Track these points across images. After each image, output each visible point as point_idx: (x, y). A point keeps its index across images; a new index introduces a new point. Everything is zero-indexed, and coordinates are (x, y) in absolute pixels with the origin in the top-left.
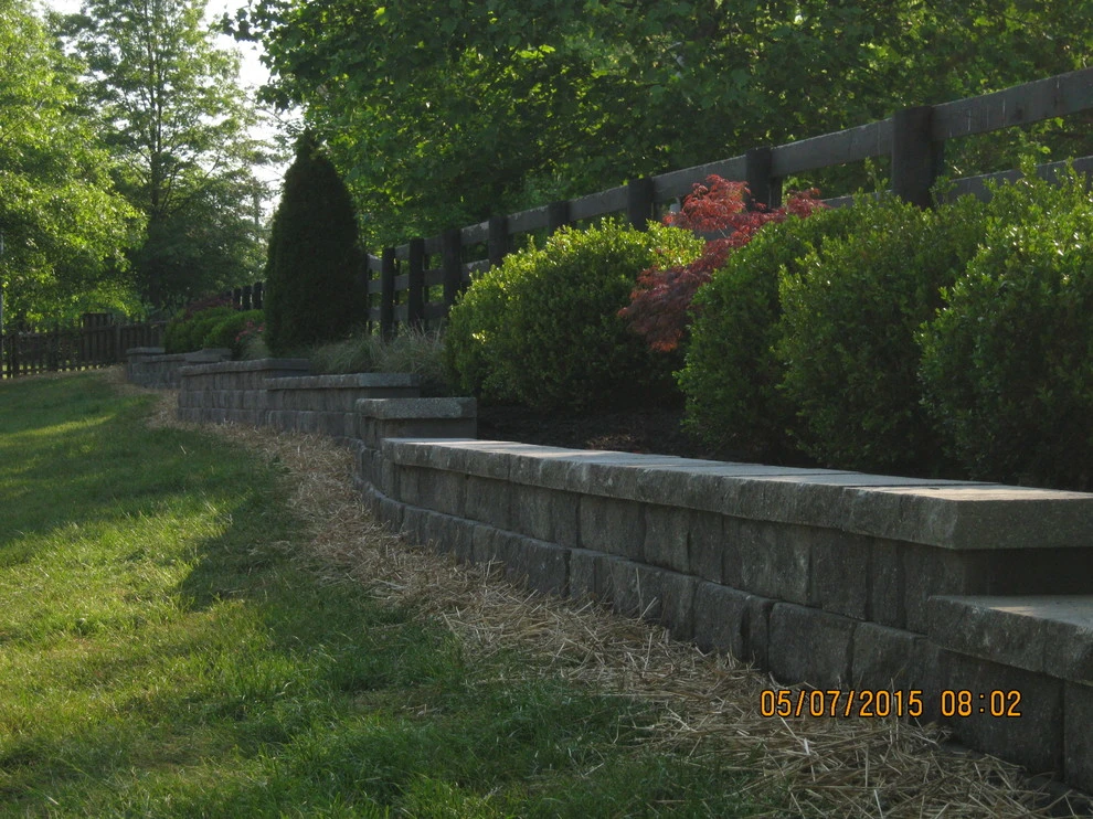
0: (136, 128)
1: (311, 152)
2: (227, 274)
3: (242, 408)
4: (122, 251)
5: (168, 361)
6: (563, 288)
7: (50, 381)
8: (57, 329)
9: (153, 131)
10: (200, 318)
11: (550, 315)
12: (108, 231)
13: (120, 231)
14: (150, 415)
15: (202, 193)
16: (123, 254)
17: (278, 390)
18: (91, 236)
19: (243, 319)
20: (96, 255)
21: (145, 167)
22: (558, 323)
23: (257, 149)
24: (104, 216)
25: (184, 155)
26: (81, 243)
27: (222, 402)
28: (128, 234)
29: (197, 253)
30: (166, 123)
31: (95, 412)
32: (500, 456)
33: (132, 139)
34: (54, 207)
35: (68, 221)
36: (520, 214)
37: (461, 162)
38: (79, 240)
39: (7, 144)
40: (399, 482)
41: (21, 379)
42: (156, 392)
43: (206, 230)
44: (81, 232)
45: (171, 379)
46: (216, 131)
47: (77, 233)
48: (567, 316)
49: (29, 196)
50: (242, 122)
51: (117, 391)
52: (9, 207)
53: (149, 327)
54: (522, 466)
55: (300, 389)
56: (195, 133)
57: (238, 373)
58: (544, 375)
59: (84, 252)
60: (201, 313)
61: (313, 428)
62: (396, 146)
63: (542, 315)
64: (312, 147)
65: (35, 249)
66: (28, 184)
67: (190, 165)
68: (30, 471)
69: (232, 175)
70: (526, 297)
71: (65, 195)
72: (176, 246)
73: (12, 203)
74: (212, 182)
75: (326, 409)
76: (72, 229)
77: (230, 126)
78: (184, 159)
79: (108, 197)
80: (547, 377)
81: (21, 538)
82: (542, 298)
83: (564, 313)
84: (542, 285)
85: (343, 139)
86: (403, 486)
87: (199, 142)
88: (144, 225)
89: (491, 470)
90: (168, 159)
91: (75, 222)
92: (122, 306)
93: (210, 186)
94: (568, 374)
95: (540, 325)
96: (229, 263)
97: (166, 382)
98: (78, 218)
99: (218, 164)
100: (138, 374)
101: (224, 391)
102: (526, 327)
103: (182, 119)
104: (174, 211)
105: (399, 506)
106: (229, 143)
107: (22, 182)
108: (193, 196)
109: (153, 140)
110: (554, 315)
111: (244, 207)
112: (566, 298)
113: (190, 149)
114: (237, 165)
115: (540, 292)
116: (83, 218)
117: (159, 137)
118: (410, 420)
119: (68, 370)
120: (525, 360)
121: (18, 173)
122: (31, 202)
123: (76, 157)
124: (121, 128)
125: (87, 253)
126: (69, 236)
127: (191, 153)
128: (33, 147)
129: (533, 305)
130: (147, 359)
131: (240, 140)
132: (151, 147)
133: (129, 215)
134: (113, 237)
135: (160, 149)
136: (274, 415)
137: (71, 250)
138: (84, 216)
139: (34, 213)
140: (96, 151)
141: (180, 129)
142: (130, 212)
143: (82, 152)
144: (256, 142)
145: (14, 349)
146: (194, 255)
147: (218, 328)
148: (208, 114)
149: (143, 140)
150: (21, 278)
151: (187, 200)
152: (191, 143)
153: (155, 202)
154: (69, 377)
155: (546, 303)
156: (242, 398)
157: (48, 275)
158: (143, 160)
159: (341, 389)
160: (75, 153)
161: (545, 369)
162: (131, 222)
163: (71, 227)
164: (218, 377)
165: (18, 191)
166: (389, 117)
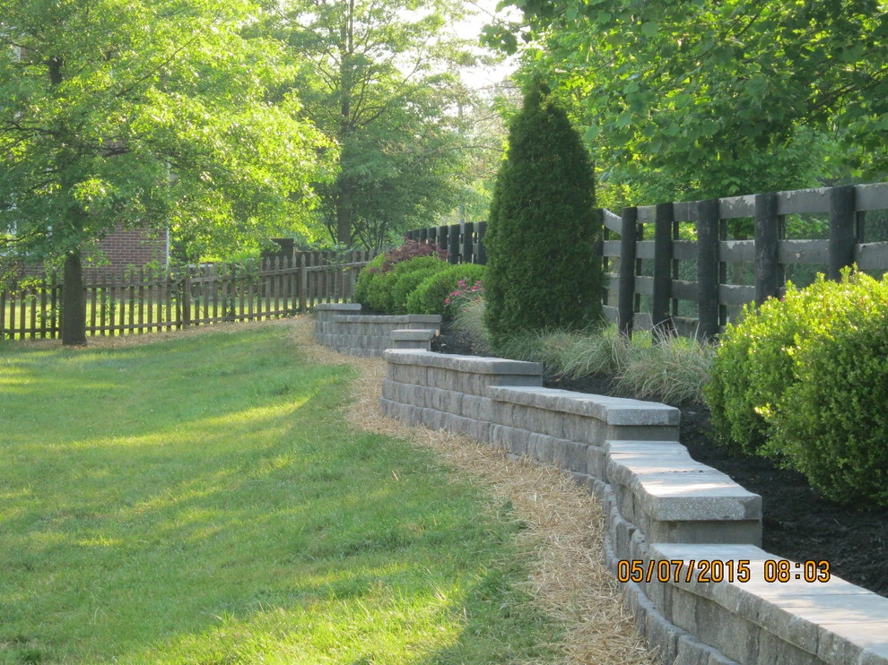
0: (324, 23)
1: (541, 100)
2: (428, 195)
3: (461, 414)
4: (310, 186)
5: (365, 323)
6: (866, 357)
7: (227, 337)
8: (234, 274)
9: (343, 29)
10: (402, 270)
11: (849, 391)
12: (295, 163)
13: (309, 163)
14: (348, 402)
15: (400, 101)
16: (312, 189)
17: (504, 402)
18: (275, 167)
19: (453, 276)
20: (280, 190)
21: (335, 70)
22: (859, 401)
23: (465, 49)
24: (291, 145)
25: (378, 56)
26: (265, 177)
27: (437, 403)
28: (317, 167)
29: (394, 173)
30: (359, 19)
31: (282, 392)
32: (806, 623)
33: (319, 38)
34: (235, 136)
35: (248, 152)
36: (794, 192)
37: (720, 118)
38: (261, 173)
39: (179, 62)
40: (671, 601)
41: (193, 332)
42: (352, 360)
43: (404, 146)
44: (264, 164)
45: (369, 344)
46: (417, 29)
47: (259, 164)
48: (870, 393)
49: (203, 123)
50: (447, 17)
51: (305, 355)
52: (181, 135)
53: (339, 270)
54: (835, 647)
55: (534, 407)
56: (392, 30)
57: (456, 372)
58: (841, 462)
59: (266, 188)
60: (403, 264)
61: (549, 457)
62: (643, 96)
63: (839, 390)
64: (542, 95)
65: (210, 185)
66: (203, 108)
67: (386, 69)
68: (217, 496)
69: (436, 80)
70: (820, 366)
71: (246, 122)
72: (369, 164)
73: (185, 130)
74: (412, 90)
75: (564, 437)
76: (253, 160)
77: (433, 22)
78: (379, 61)
79: (296, 124)
80: (845, 466)
81: (219, 625)
82: (840, 369)
83: (866, 389)
84: (840, 352)
85: (578, 83)
86: (676, 608)
87: (396, 42)
88: (337, 155)
89: (793, 638)
90: (361, 60)
91: (257, 153)
92: (303, 229)
93: (409, 93)
94: (870, 463)
95: (837, 401)
96: (433, 184)
97: (362, 347)
98: (261, 149)
99: (418, 68)
100: (329, 335)
101: (439, 390)
102: (820, 402)
103: (378, 13)
104: (368, 121)
105: (672, 634)
106: (432, 42)
107: (196, 106)
108: (389, 104)
109: (344, 37)
110: (854, 391)
111: (448, 118)
112: (869, 371)
113: (387, 49)
114: (440, 68)
115: (837, 361)
116: (266, 148)
117: (351, 36)
118: (683, 522)
119: (246, 320)
120: (818, 443)
121: (192, 95)
122: (206, 130)
123: (259, 76)
124: (307, 24)
125: (270, 190)
126: (249, 168)
127: (388, 54)
128: (209, 65)
129: (828, 378)
130: (341, 317)
131: (445, 39)
132: (342, 47)
133: (319, 144)
134: (300, 169)
135: (351, 51)
136: (499, 430)
137: (253, 185)
138: (267, 146)
139: (210, 143)
140: (281, 68)
141: (376, 25)
142: (321, 140)
143: (266, 70)
144: (463, 42)
145: (184, 295)
146: (390, 174)
147: (423, 287)
148: (408, 8)
149: (333, 39)
150: (195, 220)
151: (383, 110)
152: (387, 43)
153: (345, 111)
154: (249, 332)
155: (844, 376)
156: (461, 402)
157: (225, 216)
158: (332, 61)
159: (583, 417)
160: (258, 71)
161: (843, 455)
162: (321, 151)
163: (252, 158)
164: (431, 372)
165: (191, 116)
166: (632, 58)
